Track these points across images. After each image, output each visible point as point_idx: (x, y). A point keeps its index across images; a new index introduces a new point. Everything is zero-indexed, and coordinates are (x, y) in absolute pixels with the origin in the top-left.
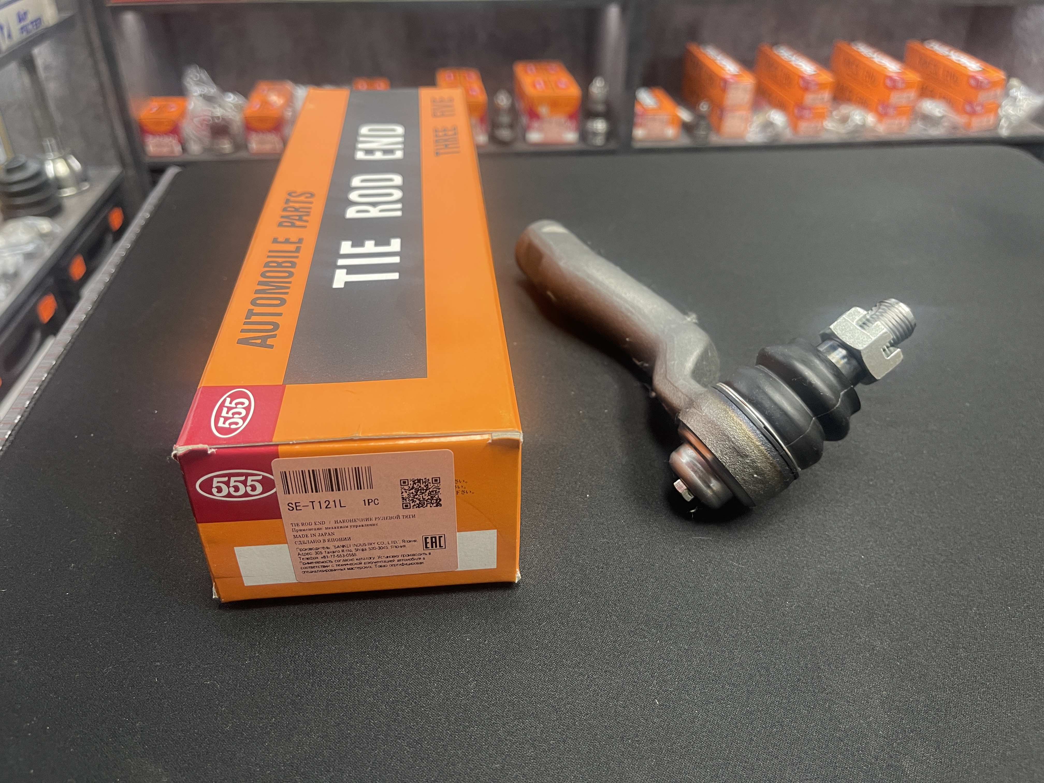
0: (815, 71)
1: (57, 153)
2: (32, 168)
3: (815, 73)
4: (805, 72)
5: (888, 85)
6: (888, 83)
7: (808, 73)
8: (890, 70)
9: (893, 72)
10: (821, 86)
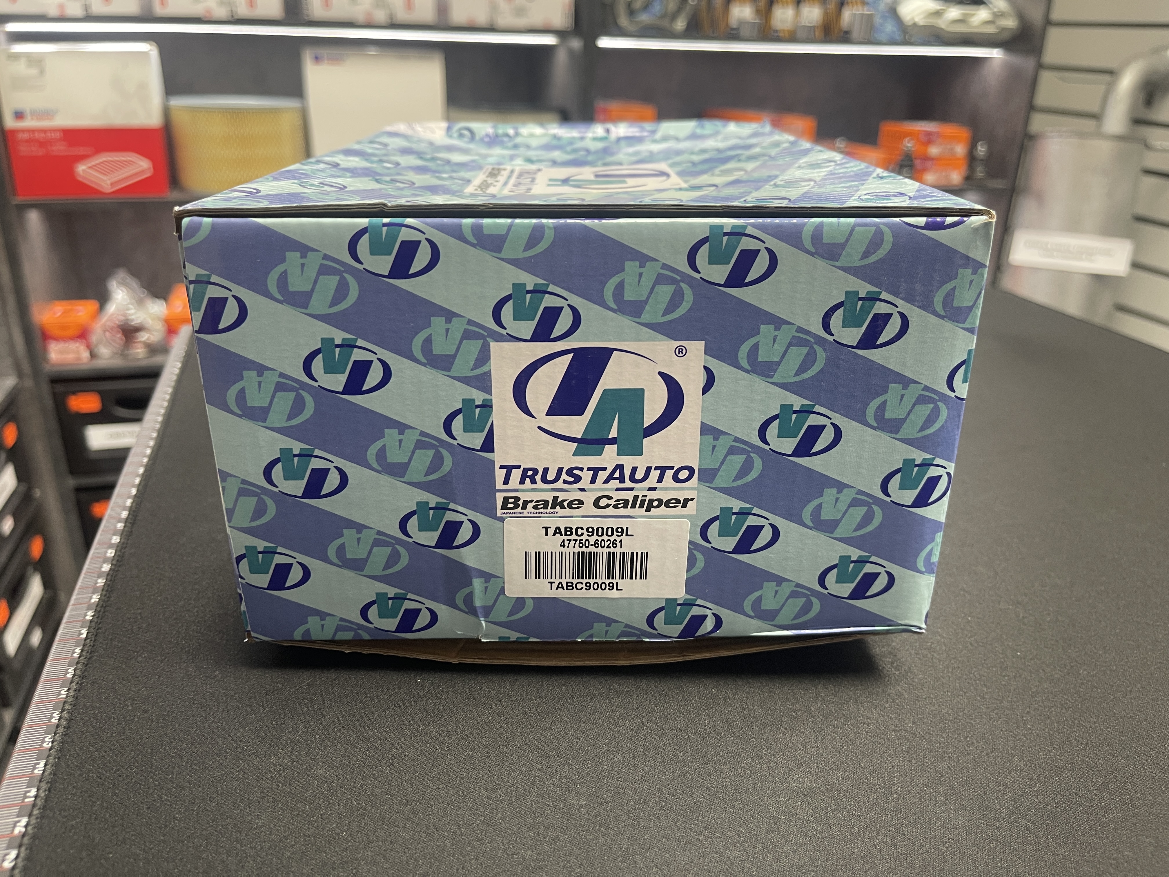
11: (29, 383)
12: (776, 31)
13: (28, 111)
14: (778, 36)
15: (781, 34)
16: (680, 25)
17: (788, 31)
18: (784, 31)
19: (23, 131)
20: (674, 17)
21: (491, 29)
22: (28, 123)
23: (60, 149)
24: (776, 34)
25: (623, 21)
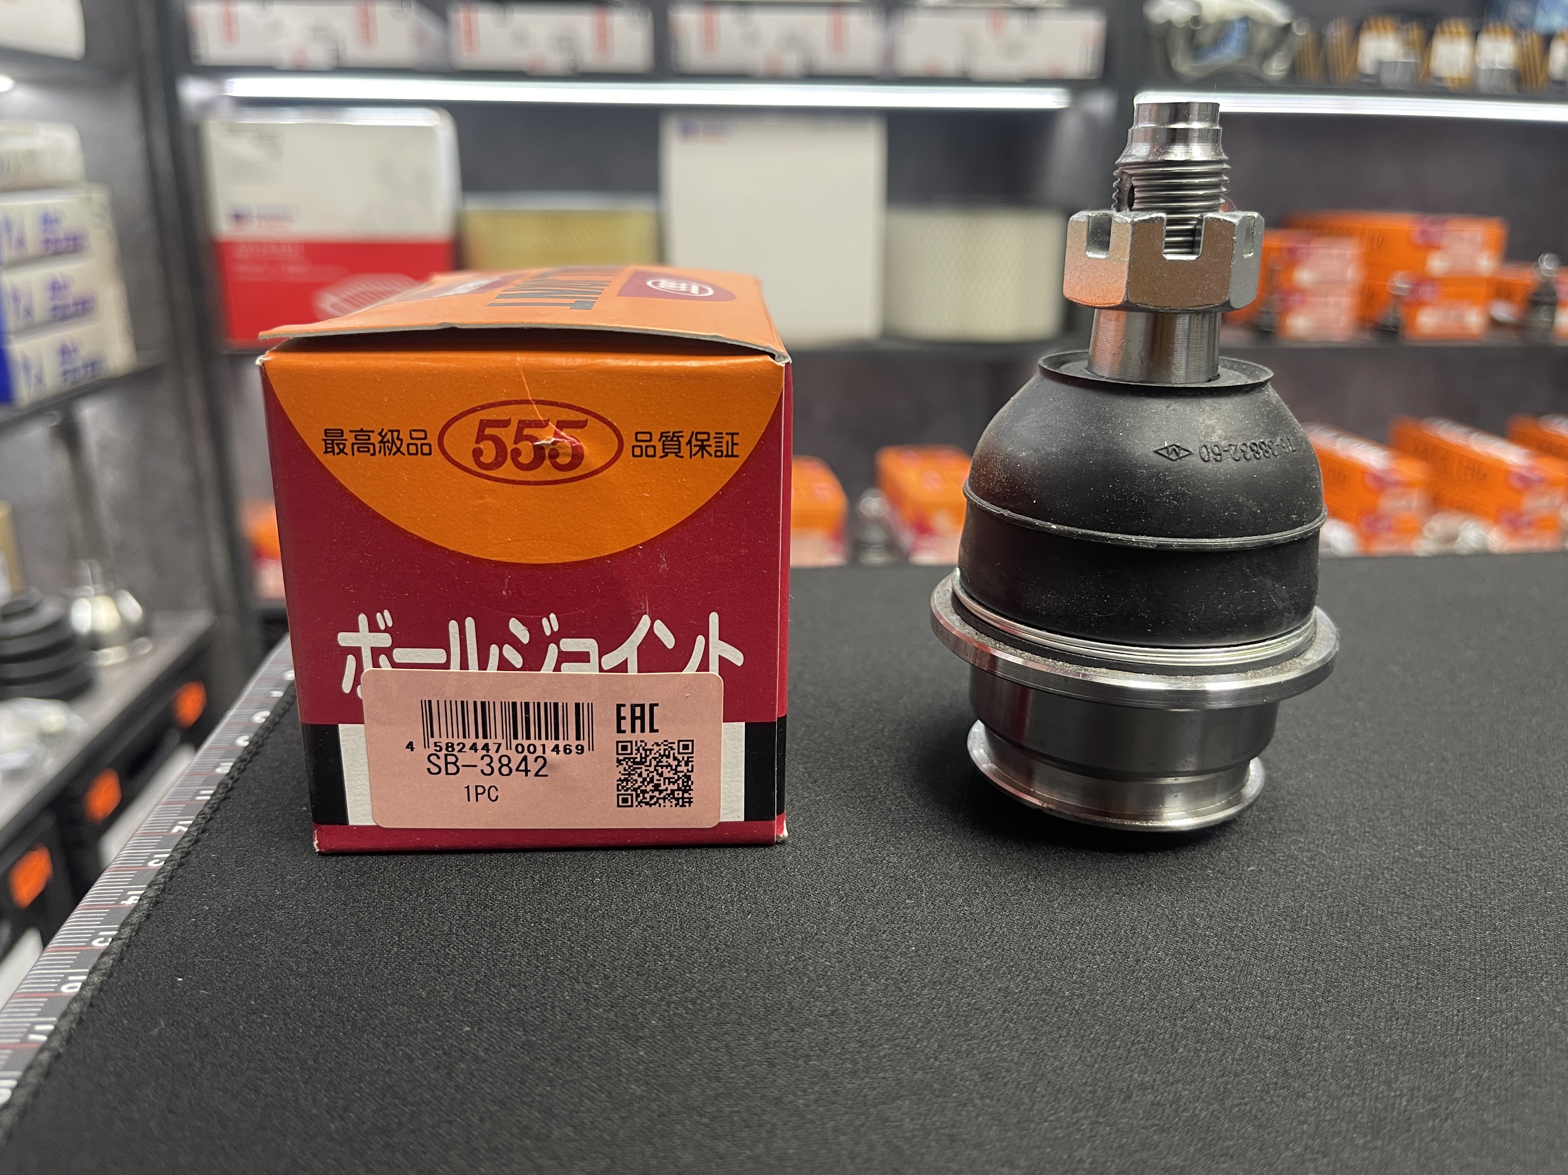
0: (1388, 461)
1: (100, 588)
2: (49, 611)
3: (1389, 464)
5: (1514, 485)
6: (1514, 481)
7: (1376, 465)
9: (1517, 465)
10: (1406, 486)
11: (230, 624)
12: (1440, 79)
13: (255, 212)
14: (1442, 88)
15: (1449, 84)
16: (1276, 68)
17: (1460, 80)
18: (1453, 80)
19: (247, 244)
20: (1266, 55)
21: (964, 80)
22: (254, 231)
23: (297, 271)
24: (1439, 84)
25: (1183, 64)
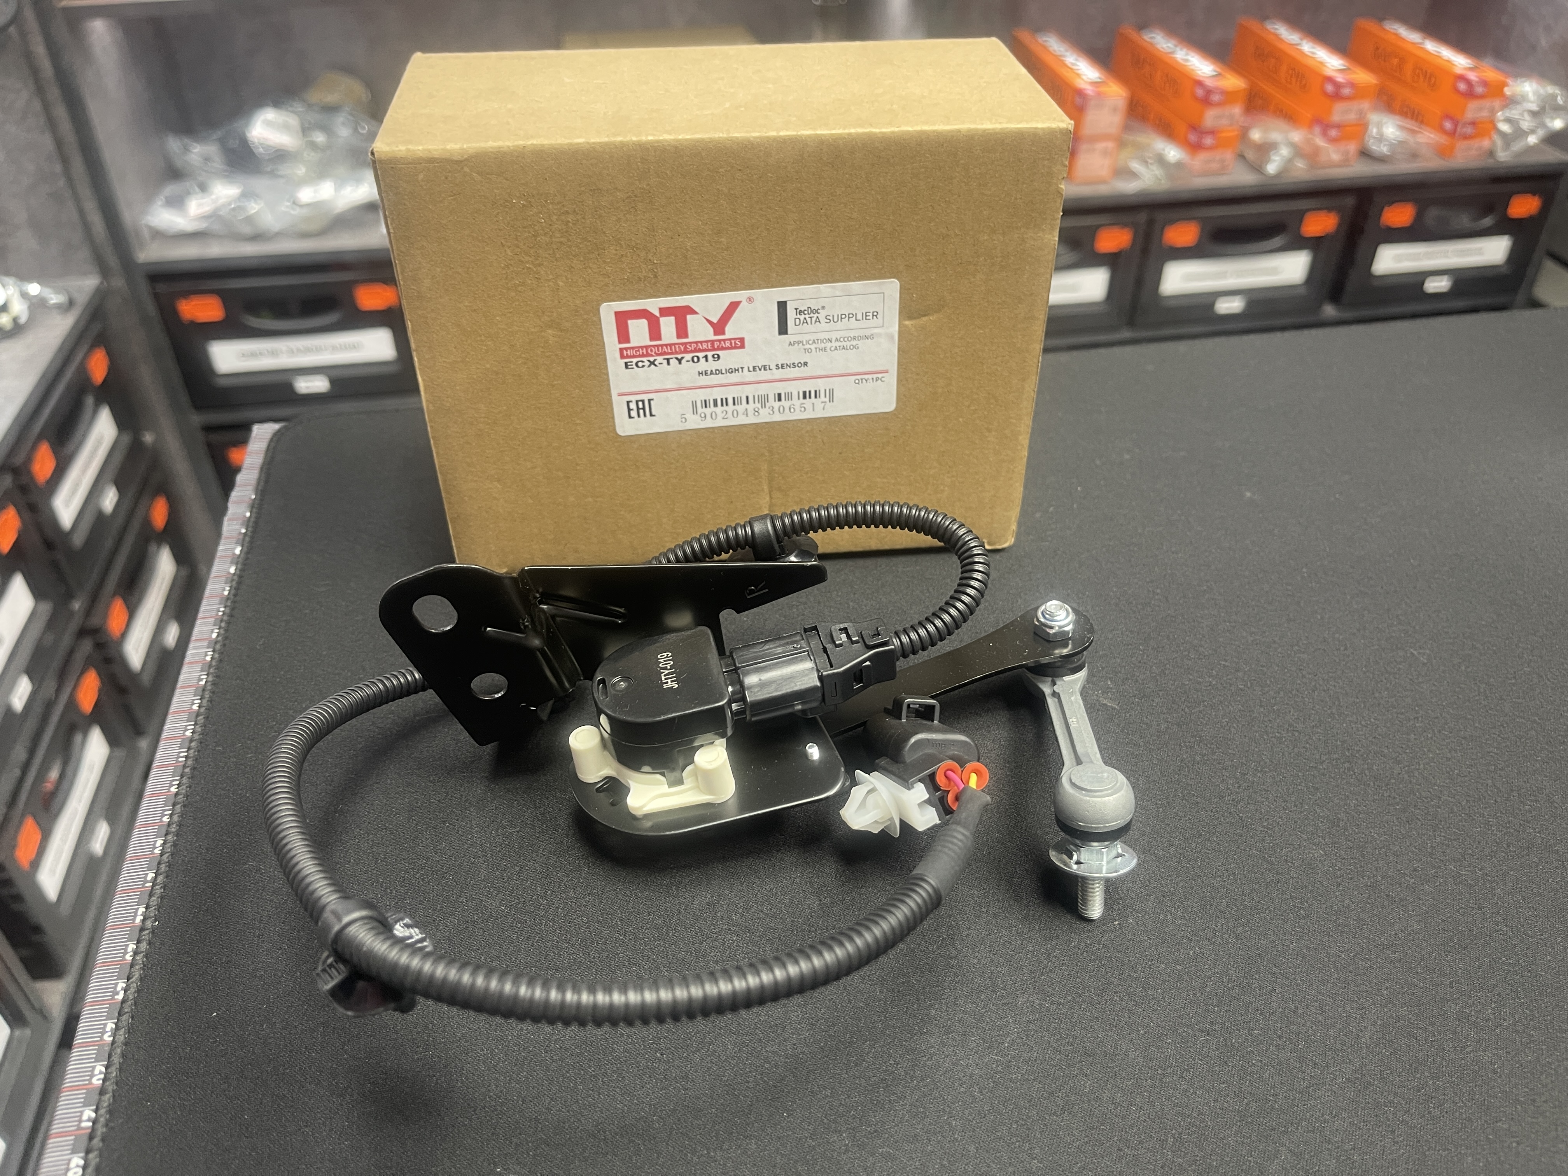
0: (1215, 71)
3: (1215, 73)
4: (1199, 72)
5: (1328, 91)
6: (1330, 88)
7: (1204, 73)
8: (1328, 65)
9: (1333, 70)
10: (1229, 97)
11: (117, 283)
